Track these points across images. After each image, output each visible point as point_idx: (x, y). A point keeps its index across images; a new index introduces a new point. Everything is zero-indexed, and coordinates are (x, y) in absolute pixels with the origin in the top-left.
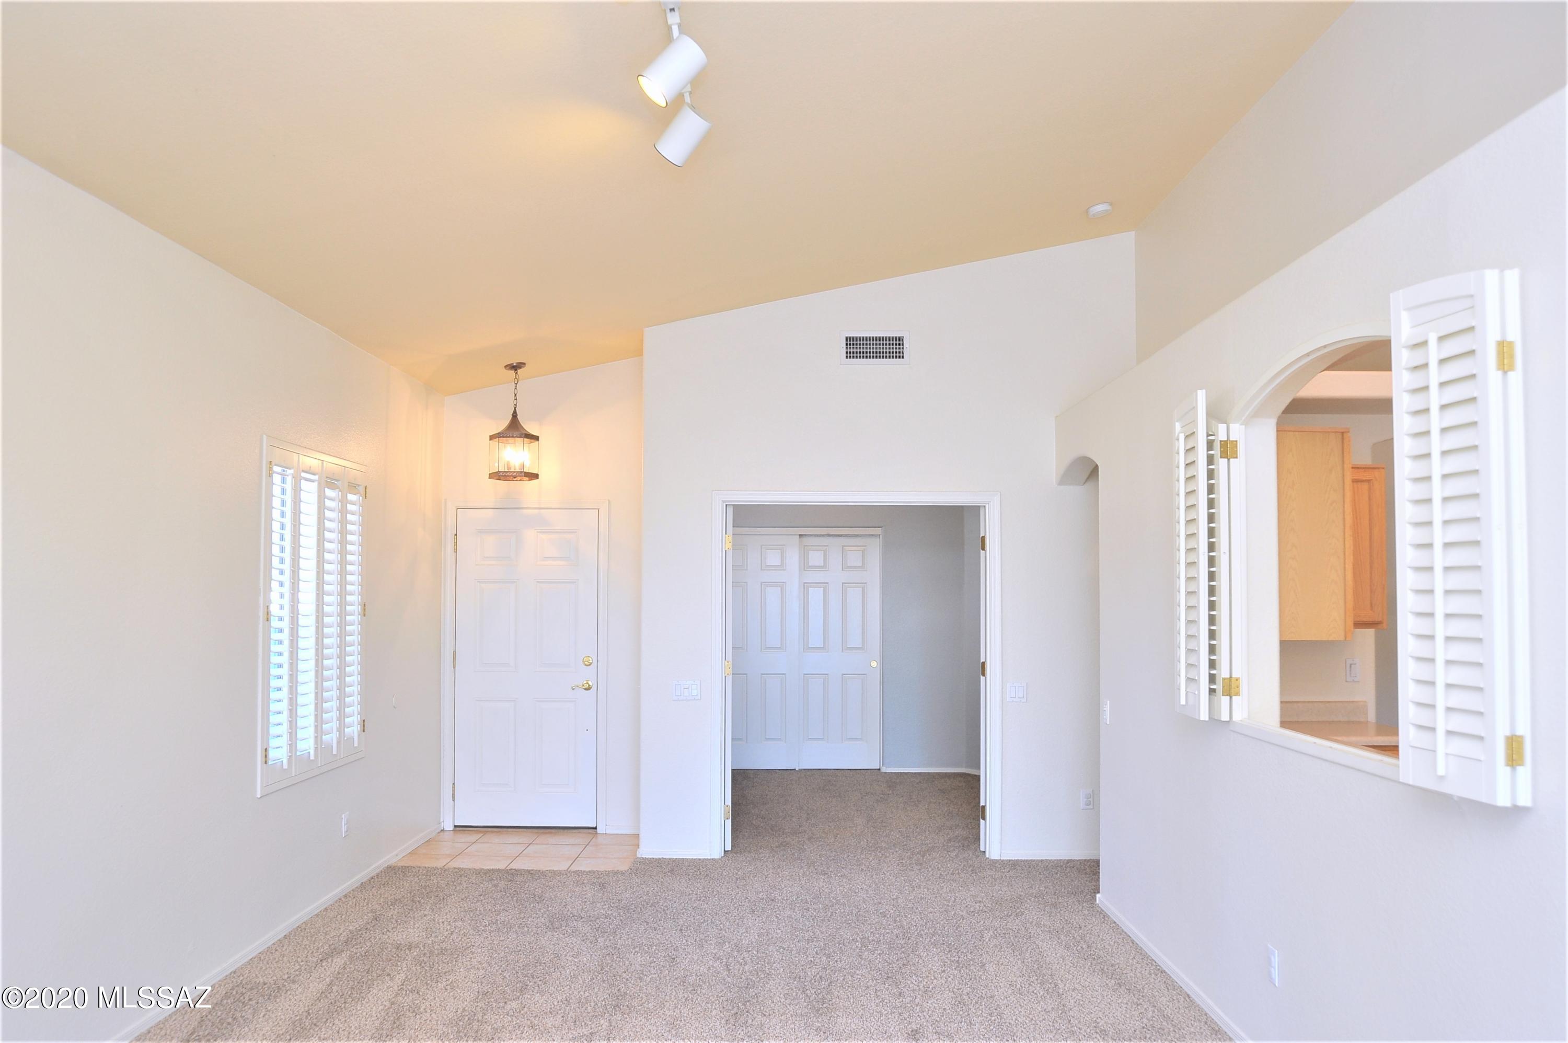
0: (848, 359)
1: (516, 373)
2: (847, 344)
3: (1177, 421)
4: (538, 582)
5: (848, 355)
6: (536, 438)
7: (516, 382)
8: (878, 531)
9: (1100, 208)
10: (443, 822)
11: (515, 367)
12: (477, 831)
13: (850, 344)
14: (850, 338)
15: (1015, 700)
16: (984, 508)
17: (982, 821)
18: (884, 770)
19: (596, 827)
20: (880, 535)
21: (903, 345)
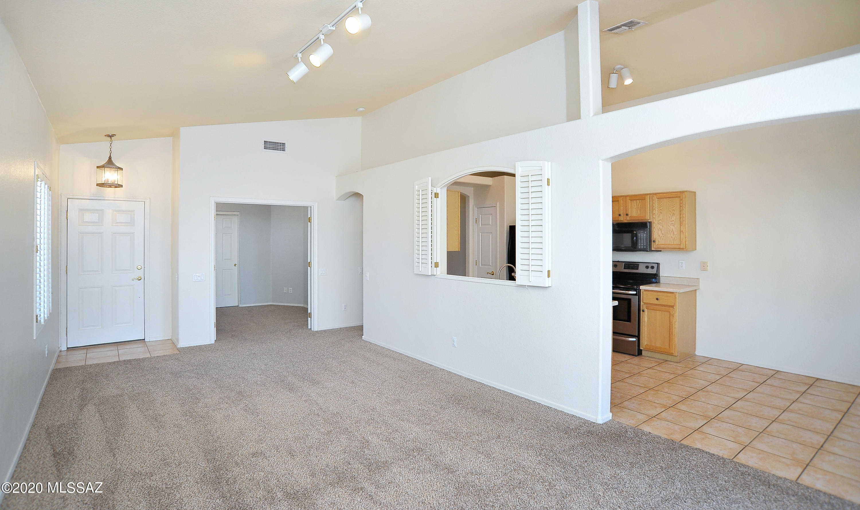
0: (265, 149)
1: (111, 139)
2: (264, 144)
3: (417, 185)
4: (114, 233)
5: (265, 148)
6: (122, 169)
7: (111, 143)
8: (238, 213)
9: (361, 109)
10: (61, 347)
11: (111, 136)
12: (81, 349)
13: (266, 144)
14: (266, 141)
15: (322, 275)
16: (310, 207)
17: (309, 319)
18: (240, 306)
19: (144, 339)
20: (238, 215)
21: (285, 146)
